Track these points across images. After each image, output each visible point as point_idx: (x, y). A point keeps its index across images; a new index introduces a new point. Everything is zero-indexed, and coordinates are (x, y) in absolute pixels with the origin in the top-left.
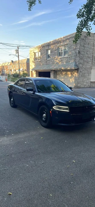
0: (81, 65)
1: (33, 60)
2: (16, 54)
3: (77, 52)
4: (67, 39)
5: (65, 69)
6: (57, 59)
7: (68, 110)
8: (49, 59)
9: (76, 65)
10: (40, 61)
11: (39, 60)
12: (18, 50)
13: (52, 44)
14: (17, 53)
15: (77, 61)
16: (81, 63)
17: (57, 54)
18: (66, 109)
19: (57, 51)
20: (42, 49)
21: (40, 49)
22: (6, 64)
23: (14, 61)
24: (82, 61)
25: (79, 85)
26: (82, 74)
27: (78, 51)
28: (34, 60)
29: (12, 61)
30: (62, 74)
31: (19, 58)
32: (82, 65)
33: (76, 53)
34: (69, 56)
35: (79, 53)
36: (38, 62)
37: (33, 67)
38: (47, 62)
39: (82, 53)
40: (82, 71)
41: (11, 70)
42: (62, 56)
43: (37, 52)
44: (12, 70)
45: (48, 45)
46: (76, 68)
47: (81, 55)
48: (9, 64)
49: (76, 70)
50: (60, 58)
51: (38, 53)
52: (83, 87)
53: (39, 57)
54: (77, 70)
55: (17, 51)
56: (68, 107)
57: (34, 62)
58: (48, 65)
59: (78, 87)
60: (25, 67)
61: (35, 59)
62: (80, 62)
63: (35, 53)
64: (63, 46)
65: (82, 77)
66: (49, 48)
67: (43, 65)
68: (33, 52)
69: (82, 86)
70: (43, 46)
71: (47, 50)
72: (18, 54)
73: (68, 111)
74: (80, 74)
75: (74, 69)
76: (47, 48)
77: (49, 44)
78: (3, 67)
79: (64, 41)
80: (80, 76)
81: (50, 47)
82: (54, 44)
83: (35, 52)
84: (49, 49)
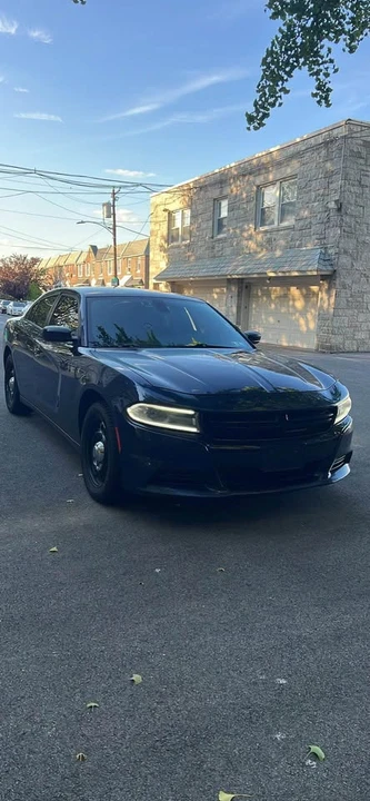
0: (345, 260)
1: (163, 241)
2: (107, 220)
3: (332, 205)
4: (292, 157)
5: (280, 274)
6: (250, 238)
7: (191, 425)
8: (221, 236)
9: (325, 259)
10: (188, 246)
11: (183, 240)
12: (114, 206)
13: (236, 178)
14: (109, 217)
15: (331, 240)
16: (346, 252)
17: (253, 216)
18: (185, 420)
19: (253, 204)
20: (195, 198)
21: (191, 199)
22: (71, 260)
23: (99, 247)
24: (351, 245)
25: (336, 340)
26: (352, 296)
27: (336, 201)
28: (167, 241)
29: (94, 248)
30: (269, 296)
31: (115, 235)
32: (349, 258)
33: (327, 209)
34: (301, 223)
35: (339, 210)
36: (179, 247)
37: (163, 265)
38: (213, 248)
39: (352, 209)
40: (348, 282)
41: (88, 282)
42: (273, 223)
43: (177, 211)
44: (93, 282)
45: (221, 181)
46: (327, 270)
47: (347, 219)
48: (81, 260)
49: (324, 277)
50: (266, 232)
51: (183, 214)
52: (355, 348)
53: (184, 229)
54: (329, 278)
55: (108, 211)
56: (191, 412)
57: (165, 251)
58: (216, 261)
59: (331, 348)
60: (139, 271)
61: (171, 237)
62: (341, 245)
63: (170, 214)
64: (278, 183)
65: (348, 307)
66: (225, 193)
67: (198, 259)
68: (162, 208)
69: (349, 345)
70: (201, 187)
71: (217, 201)
72: (112, 219)
73: (194, 430)
74: (343, 295)
75: (315, 273)
76: (215, 193)
77: (224, 178)
78: (61, 271)
79: (279, 164)
80: (343, 303)
81: (227, 191)
82: (244, 176)
83: (171, 208)
84: (225, 197)
